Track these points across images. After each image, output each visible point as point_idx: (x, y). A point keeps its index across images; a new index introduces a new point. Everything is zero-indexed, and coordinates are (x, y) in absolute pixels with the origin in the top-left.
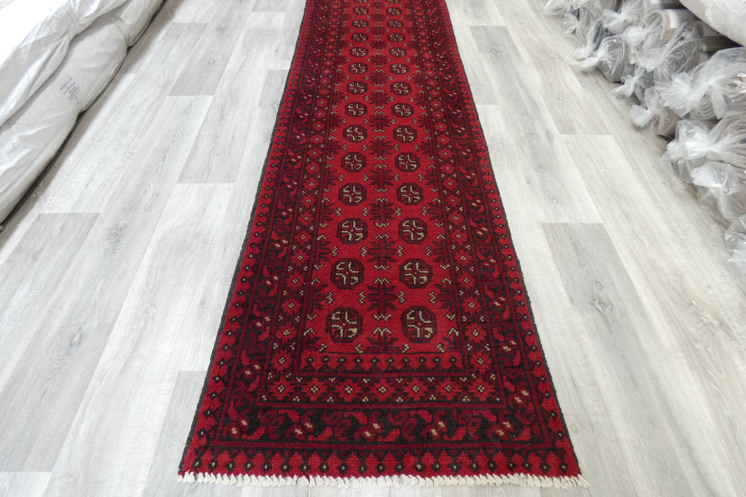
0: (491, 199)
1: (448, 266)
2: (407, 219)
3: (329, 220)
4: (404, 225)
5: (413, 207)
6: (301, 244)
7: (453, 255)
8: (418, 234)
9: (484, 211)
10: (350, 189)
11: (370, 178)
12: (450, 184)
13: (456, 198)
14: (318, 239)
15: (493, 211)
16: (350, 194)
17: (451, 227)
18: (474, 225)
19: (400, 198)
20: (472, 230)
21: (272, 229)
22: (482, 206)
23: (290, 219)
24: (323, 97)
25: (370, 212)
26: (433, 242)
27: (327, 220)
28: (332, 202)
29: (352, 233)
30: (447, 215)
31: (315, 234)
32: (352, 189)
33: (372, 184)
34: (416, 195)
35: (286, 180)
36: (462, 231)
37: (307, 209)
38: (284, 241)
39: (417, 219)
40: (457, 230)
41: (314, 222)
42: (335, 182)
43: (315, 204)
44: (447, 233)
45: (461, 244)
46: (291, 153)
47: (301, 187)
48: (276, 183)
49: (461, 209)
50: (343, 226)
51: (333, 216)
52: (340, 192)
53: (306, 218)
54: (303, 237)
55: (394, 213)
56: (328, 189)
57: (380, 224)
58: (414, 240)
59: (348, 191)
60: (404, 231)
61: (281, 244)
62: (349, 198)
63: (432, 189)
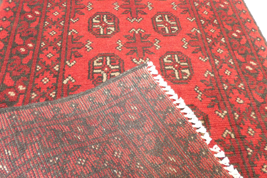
0: (250, 28)
1: (225, 112)
2: (167, 53)
3: (78, 56)
4: (165, 60)
5: (173, 39)
6: (44, 90)
7: (228, 97)
8: (183, 71)
9: (247, 42)
10: (101, 19)
11: (121, 6)
12: (206, 13)
13: (215, 27)
14: (65, 82)
15: (256, 42)
16: (100, 24)
17: (217, 62)
18: (241, 58)
19: (156, 29)
20: (240, 65)
21: (6, 71)
22: (243, 37)
23: (30, 57)
25: (126, 45)
26: (202, 81)
27: (76, 57)
28: (81, 34)
29: (107, 72)
30: (211, 48)
31: (59, 76)
32: (103, 19)
33: (125, 12)
34: (173, 25)
35: (26, 9)
36: (230, 66)
37: (51, 44)
38: (21, 88)
39: (179, 53)
40: (225, 66)
41: (59, 59)
42: (83, 11)
43: (62, 37)
44: (214, 69)
45: (233, 83)
47: (44, 16)
48: (15, 13)
49: (223, 40)
50: (95, 64)
51: (81, 51)
52: (89, 23)
53: (50, 55)
54: (45, 81)
55: (153, 46)
56: (76, 19)
57: (138, 60)
58: (180, 79)
59: (98, 21)
60: (167, 68)
61: (17, 91)
62: (100, 29)
63: (188, 18)
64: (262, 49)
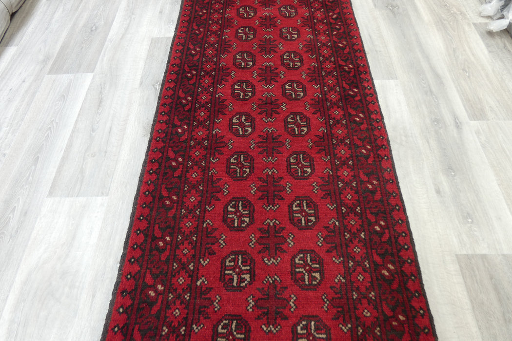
0: (396, 218)
1: (349, 326)
2: (300, 252)
3: (212, 253)
4: (297, 261)
5: (308, 233)
6: (180, 291)
7: (355, 308)
8: (314, 274)
9: (390, 238)
11: (258, 189)
12: (349, 197)
13: (356, 218)
14: (198, 283)
15: (400, 239)
16: (235, 213)
17: (351, 264)
18: (377, 259)
19: (292, 220)
20: (376, 268)
21: (147, 268)
22: (387, 231)
23: (167, 252)
24: (208, 73)
25: (259, 240)
26: (331, 287)
27: (209, 254)
28: (216, 226)
29: (238, 274)
30: (347, 246)
31: (193, 276)
32: (238, 207)
33: (261, 198)
34: (311, 215)
35: (165, 193)
36: (365, 270)
37: (187, 238)
38: (160, 287)
39: (312, 252)
40: (359, 269)
41: (194, 256)
42: (219, 195)
43: (197, 229)
44: (348, 274)
45: (363, 290)
46: (171, 154)
47: (180, 203)
48: (154, 198)
49: (362, 235)
50: (228, 264)
51: (215, 247)
52: (224, 211)
53: (185, 251)
54: (181, 281)
55: (286, 242)
56: (211, 207)
57: (269, 260)
58: (309, 284)
59: (233, 210)
60: (297, 270)
61: (156, 291)
62: (235, 220)
63: (328, 205)
64: (405, 248)
